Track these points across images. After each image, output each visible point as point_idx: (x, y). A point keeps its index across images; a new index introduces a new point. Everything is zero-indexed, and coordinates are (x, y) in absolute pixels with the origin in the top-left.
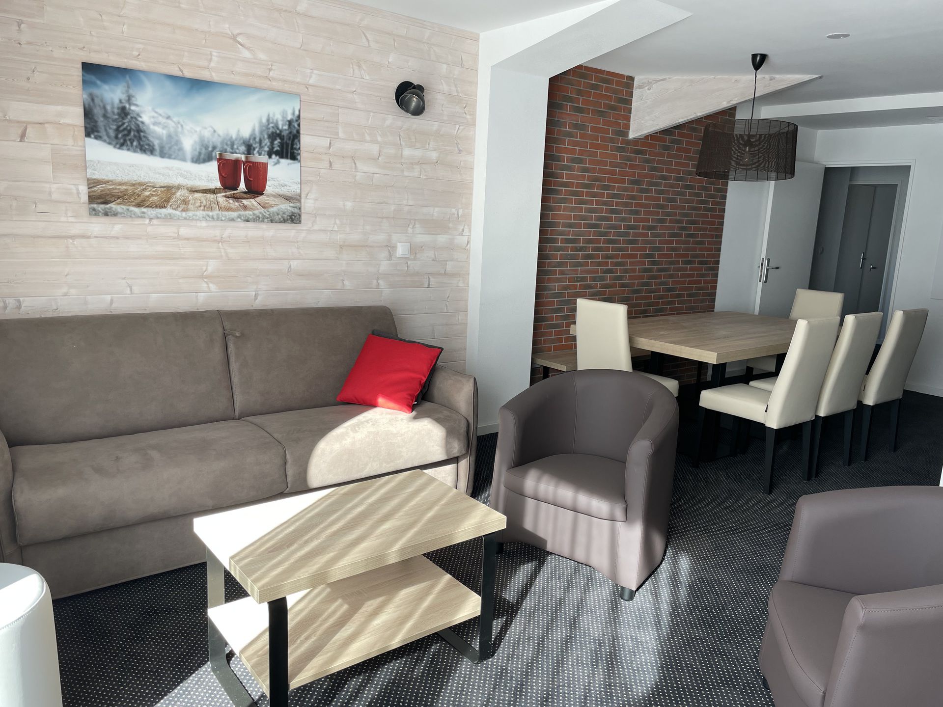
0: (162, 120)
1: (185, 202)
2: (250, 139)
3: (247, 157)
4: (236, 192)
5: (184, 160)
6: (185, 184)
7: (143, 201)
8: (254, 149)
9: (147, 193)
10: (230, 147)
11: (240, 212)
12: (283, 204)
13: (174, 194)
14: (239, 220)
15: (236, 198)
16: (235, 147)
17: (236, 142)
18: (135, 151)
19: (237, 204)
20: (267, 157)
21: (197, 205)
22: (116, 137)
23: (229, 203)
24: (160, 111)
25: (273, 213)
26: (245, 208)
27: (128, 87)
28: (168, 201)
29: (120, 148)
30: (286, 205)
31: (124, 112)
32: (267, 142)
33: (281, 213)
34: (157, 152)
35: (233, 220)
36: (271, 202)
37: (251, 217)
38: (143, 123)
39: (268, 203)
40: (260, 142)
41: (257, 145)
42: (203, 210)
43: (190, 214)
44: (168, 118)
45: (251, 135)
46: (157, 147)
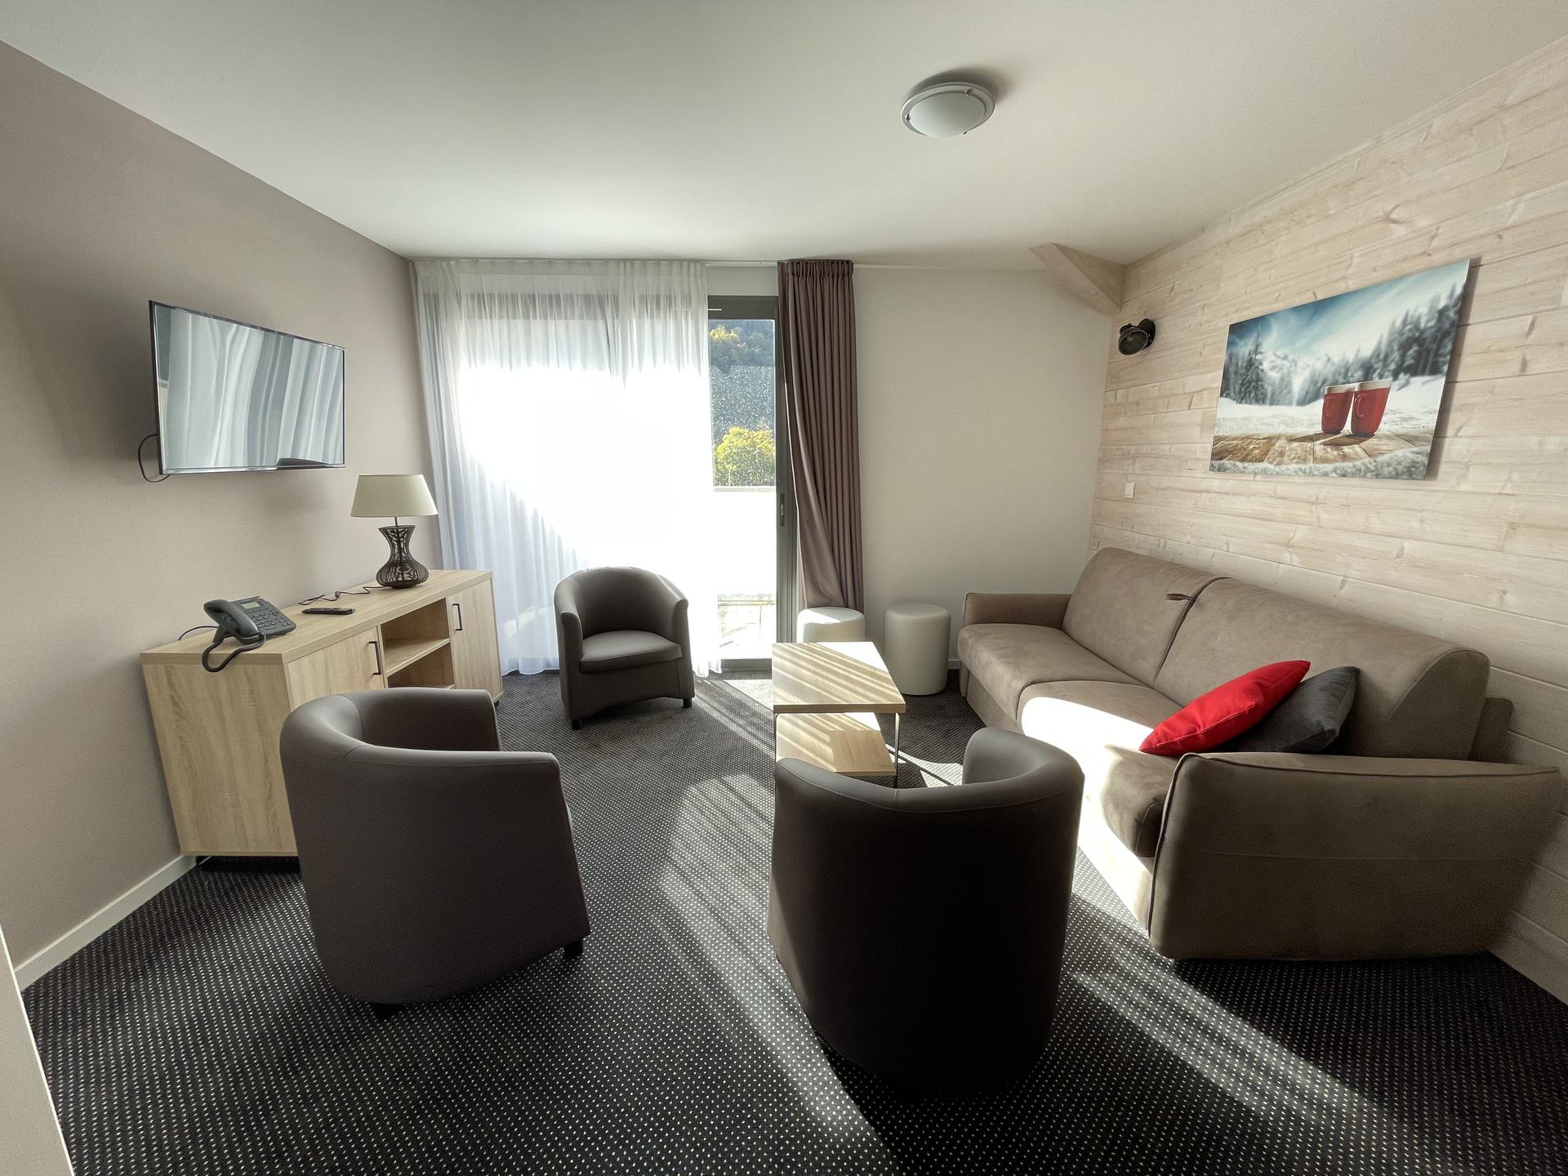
0: (1279, 362)
1: (1281, 454)
2: (1371, 357)
3: (1361, 386)
4: (1338, 436)
5: (1290, 404)
6: (1284, 432)
7: (1247, 455)
8: (1375, 371)
9: (1251, 447)
10: (1343, 375)
11: (1337, 464)
12: (1401, 448)
13: (1274, 445)
14: (1334, 474)
15: (1336, 445)
16: (1349, 374)
17: (1352, 368)
18: (1251, 403)
19: (1335, 453)
20: (1391, 379)
21: (1292, 456)
22: (1240, 392)
23: (1327, 452)
24: (1278, 353)
25: (1382, 463)
26: (1345, 457)
27: (1258, 336)
28: (1266, 454)
29: (1241, 403)
30: (1406, 450)
31: (1250, 363)
32: (1396, 356)
33: (1395, 463)
34: (1268, 401)
35: (1326, 474)
36: (1381, 447)
37: (1349, 470)
38: (1262, 370)
39: (1377, 449)
40: (1387, 356)
41: (1380, 364)
42: (1297, 463)
43: (1283, 467)
44: (1285, 358)
45: (1374, 352)
46: (1269, 395)
